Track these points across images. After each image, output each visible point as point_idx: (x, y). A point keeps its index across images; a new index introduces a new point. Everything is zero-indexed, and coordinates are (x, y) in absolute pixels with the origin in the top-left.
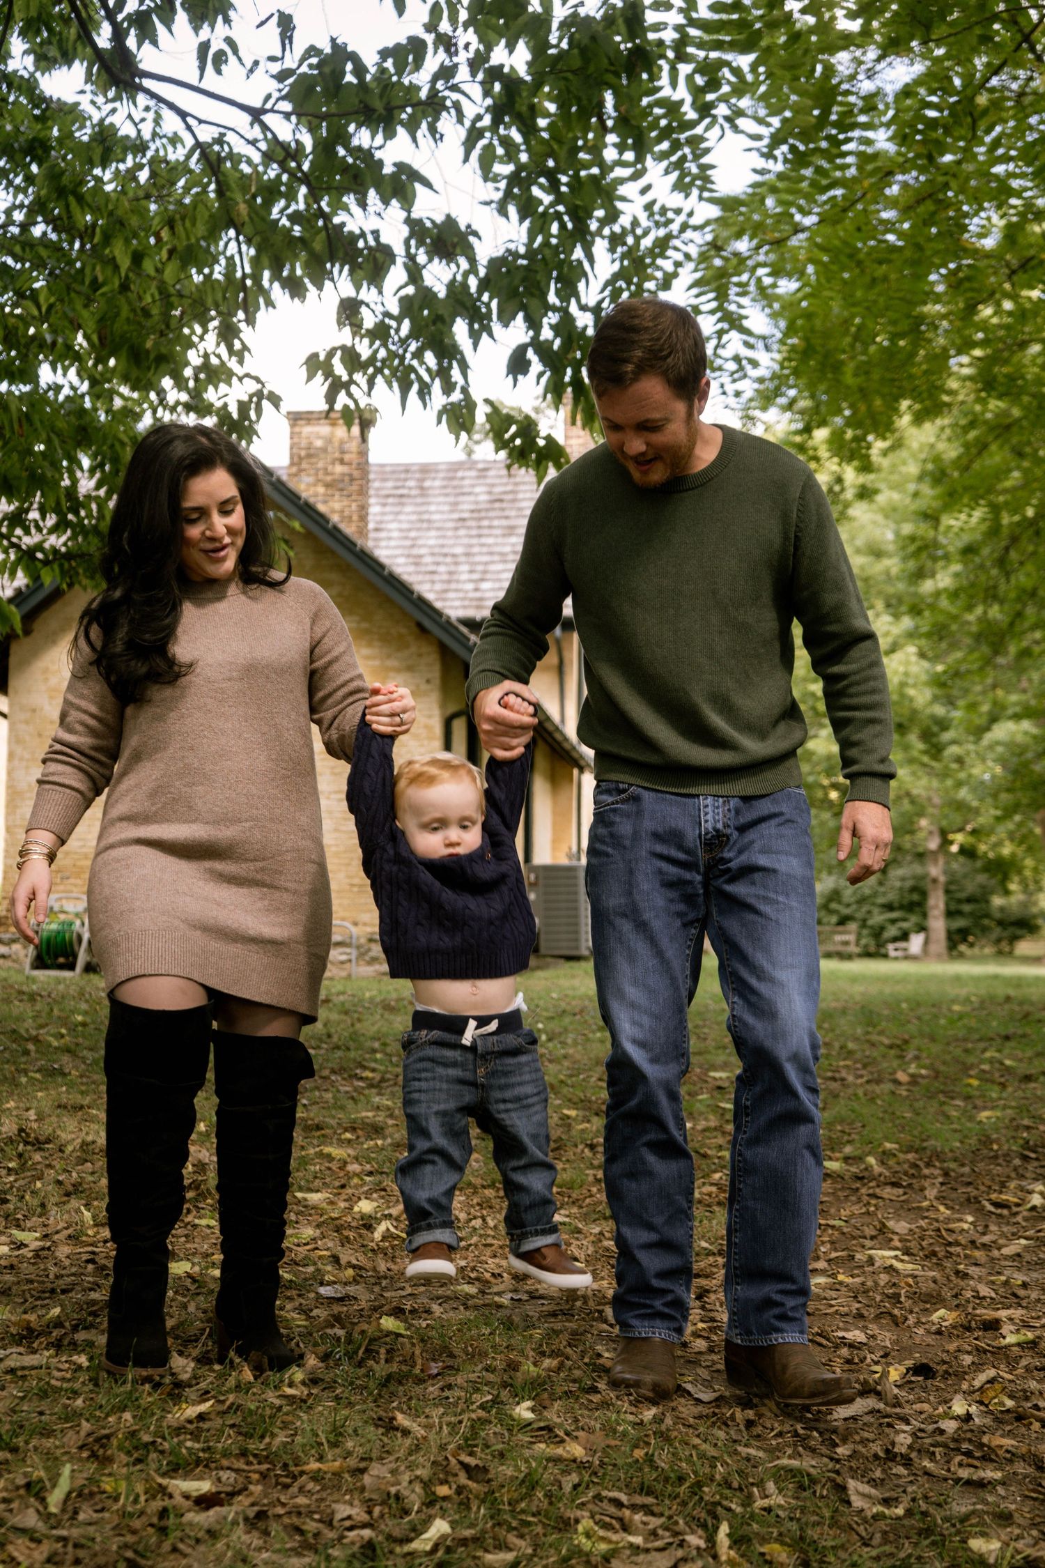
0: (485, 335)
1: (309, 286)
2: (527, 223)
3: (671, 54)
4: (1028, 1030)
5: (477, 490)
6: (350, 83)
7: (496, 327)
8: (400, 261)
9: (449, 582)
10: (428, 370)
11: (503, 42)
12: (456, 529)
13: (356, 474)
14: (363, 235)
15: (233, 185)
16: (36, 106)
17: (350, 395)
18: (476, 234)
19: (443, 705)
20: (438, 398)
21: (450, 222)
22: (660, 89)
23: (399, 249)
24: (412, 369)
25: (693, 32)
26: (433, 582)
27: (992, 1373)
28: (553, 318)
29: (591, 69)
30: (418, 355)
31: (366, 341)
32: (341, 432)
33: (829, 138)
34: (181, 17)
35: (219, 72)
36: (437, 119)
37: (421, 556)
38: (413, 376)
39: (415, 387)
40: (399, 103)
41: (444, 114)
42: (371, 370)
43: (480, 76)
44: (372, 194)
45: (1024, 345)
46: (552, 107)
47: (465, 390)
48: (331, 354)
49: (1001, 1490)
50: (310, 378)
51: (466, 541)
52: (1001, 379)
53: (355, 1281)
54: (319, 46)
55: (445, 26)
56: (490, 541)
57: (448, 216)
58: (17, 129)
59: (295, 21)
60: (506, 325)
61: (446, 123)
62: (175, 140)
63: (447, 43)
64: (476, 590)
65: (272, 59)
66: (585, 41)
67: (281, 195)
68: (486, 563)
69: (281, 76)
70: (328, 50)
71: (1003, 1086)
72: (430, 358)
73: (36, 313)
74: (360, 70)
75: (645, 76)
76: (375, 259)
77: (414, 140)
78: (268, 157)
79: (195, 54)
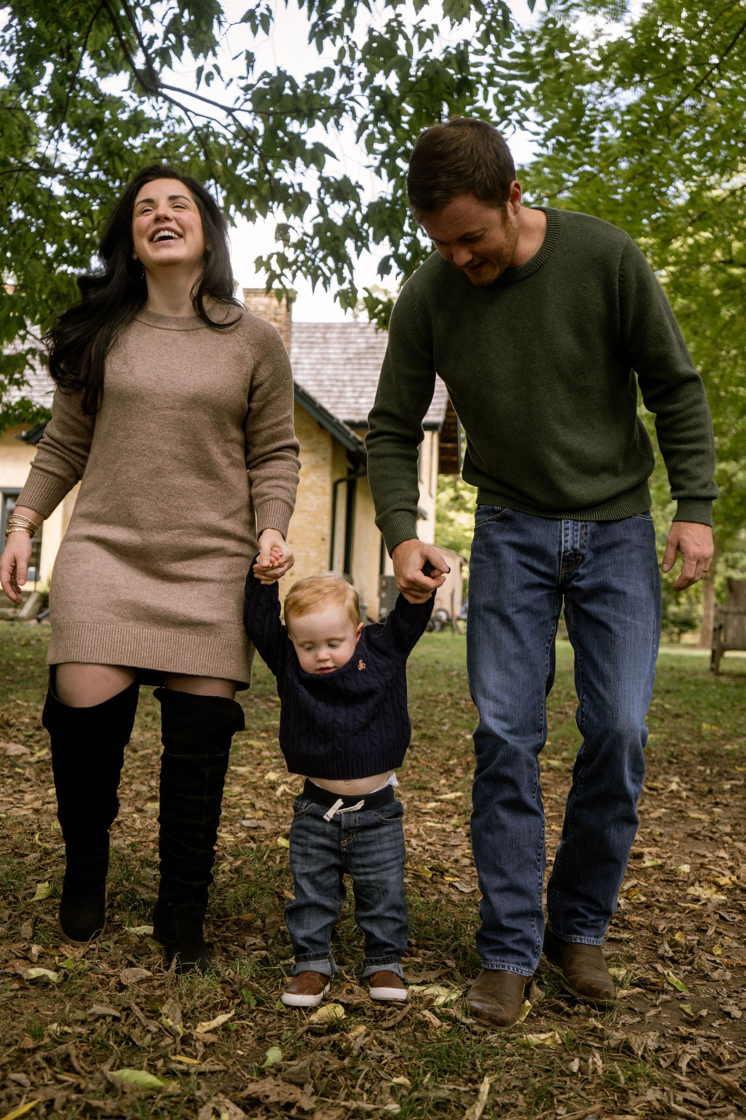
0: (364, 250)
1: (258, 214)
2: (393, 182)
3: (484, 81)
4: (681, 687)
5: (359, 340)
6: (288, 95)
7: (372, 245)
8: (314, 202)
9: (339, 397)
10: (330, 269)
11: (382, 72)
12: (345, 364)
13: (284, 328)
14: (292, 186)
15: (214, 153)
16: (96, 99)
17: (281, 282)
18: (361, 187)
19: (333, 474)
20: (335, 287)
21: (346, 179)
22: (477, 101)
23: (314, 195)
24: (319, 268)
25: (498, 68)
26: (329, 397)
27: (635, 882)
28: (406, 240)
29: (435, 90)
30: (323, 260)
31: (292, 250)
32: (275, 302)
33: (581, 136)
34: (187, 52)
35: (208, 85)
36: (340, 116)
37: (322, 381)
38: (320, 272)
39: (321, 279)
40: (317, 107)
41: (344, 114)
42: (294, 268)
43: (367, 92)
44: (299, 161)
45: (699, 265)
46: (411, 110)
47: (351, 282)
48: (270, 257)
49: (631, 945)
50: (258, 270)
51: (351, 372)
52: (685, 286)
53: (264, 818)
54: (269, 71)
55: (347, 62)
56: (366, 372)
57: (345, 176)
58: (84, 113)
59: (256, 56)
60: (378, 243)
61: (346, 119)
62: (180, 121)
63: (348, 72)
64: (356, 403)
65: (241, 78)
66: (432, 74)
67: (243, 158)
68: (363, 387)
69: (246, 89)
70: (275, 74)
71: (662, 720)
72: (330, 261)
73: (90, 225)
74: (294, 86)
75: (468, 94)
76: (299, 201)
77: (326, 128)
78: (236, 136)
79: (194, 74)
